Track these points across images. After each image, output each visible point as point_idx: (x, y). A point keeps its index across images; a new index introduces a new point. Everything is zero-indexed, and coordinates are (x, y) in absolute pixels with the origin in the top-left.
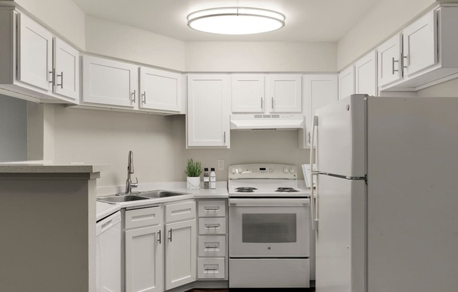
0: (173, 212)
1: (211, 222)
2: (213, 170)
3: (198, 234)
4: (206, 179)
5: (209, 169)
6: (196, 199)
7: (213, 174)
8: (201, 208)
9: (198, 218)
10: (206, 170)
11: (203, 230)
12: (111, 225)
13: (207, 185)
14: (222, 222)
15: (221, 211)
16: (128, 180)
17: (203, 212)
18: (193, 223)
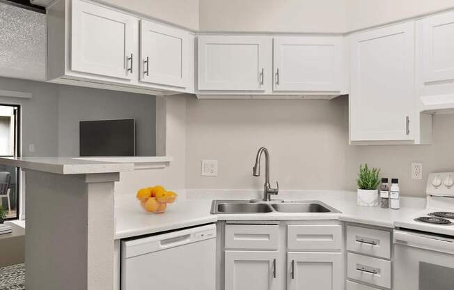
0: (299, 236)
1: (366, 262)
2: (395, 181)
3: (346, 278)
4: (384, 195)
5: (390, 181)
6: (345, 222)
7: (394, 187)
8: (351, 237)
9: (347, 252)
10: (385, 180)
11: (355, 274)
12: (188, 241)
13: (385, 203)
14: (384, 266)
15: (383, 248)
16: (266, 184)
17: (353, 245)
18: (337, 258)
